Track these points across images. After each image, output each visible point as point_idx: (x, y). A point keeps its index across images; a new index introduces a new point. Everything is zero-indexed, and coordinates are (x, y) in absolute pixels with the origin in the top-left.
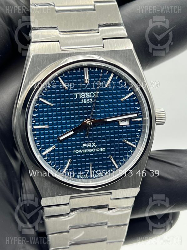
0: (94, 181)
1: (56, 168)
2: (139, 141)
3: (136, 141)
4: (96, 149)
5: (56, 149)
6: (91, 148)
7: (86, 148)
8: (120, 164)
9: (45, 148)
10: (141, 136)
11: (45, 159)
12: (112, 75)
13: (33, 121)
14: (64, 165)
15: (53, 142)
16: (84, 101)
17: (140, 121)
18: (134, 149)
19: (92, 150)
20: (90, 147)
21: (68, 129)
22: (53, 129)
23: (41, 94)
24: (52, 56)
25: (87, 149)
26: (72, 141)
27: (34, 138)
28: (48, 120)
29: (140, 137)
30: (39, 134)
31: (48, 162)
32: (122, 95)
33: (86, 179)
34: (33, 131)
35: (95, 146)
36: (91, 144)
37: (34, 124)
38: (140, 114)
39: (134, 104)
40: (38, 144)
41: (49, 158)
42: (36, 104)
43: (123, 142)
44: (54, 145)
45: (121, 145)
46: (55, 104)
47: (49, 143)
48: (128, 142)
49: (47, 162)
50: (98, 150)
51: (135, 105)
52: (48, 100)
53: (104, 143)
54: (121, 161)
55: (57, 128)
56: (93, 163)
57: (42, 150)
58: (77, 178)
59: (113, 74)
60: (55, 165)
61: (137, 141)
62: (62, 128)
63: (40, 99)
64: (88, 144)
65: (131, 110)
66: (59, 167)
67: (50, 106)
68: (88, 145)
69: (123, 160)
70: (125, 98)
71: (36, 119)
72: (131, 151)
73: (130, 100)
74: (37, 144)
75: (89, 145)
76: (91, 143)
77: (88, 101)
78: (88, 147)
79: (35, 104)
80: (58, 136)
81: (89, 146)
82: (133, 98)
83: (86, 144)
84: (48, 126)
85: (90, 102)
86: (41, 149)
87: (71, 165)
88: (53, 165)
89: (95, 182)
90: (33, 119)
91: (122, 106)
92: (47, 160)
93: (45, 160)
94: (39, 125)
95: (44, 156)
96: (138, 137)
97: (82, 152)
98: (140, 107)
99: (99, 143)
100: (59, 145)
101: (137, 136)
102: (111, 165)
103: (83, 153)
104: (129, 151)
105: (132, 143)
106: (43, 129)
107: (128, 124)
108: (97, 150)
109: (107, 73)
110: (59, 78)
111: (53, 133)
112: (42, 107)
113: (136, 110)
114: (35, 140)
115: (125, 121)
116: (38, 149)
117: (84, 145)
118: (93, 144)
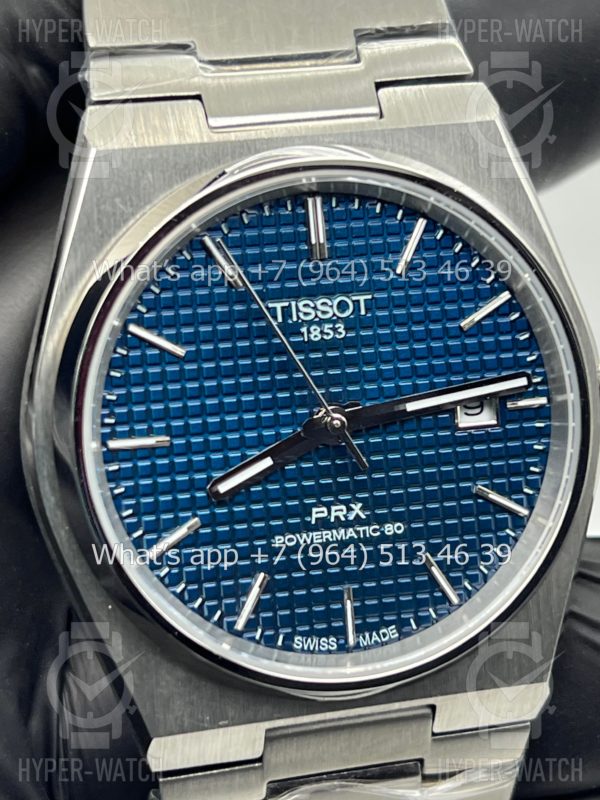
0: (362, 659)
1: (206, 613)
2: (538, 490)
3: (526, 490)
4: (367, 528)
5: (202, 531)
6: (347, 524)
7: (324, 524)
8: (465, 588)
9: (159, 529)
10: (549, 471)
11: (158, 576)
12: (421, 224)
13: (107, 421)
14: (238, 598)
15: (193, 505)
16: (309, 332)
17: (542, 407)
18: (519, 523)
19: (351, 533)
20: (343, 519)
21: (250, 447)
22: (188, 449)
23: (134, 310)
24: (175, 155)
25: (330, 529)
26: (266, 497)
27: (112, 489)
28: (166, 415)
29: (542, 473)
30: (133, 474)
31: (173, 589)
32: (464, 306)
33: (329, 652)
34: (107, 461)
35: (363, 517)
36: (343, 507)
37: (108, 430)
38: (538, 380)
39: (515, 340)
40: (130, 512)
41: (175, 571)
42: (115, 352)
43: (477, 496)
44: (195, 515)
45: (466, 511)
46: (193, 349)
47: (174, 506)
48: (494, 496)
49: (167, 586)
50: (375, 531)
51: (516, 346)
52: (165, 332)
53: (397, 500)
54: (468, 573)
55: (206, 447)
56: (356, 586)
57: (148, 537)
58: (291, 649)
59: (425, 222)
60: (200, 600)
61: (531, 492)
62: (225, 445)
63: (133, 328)
64: (333, 508)
65: (500, 365)
66: (218, 607)
67: (175, 359)
68: (333, 514)
69: (477, 572)
70: (477, 316)
71: (118, 410)
72: (508, 531)
73: (496, 323)
74: (125, 514)
75: (338, 511)
76: (346, 503)
77: (328, 334)
78: (332, 520)
79: (112, 348)
80: (209, 478)
81: (337, 518)
82: (507, 315)
83: (324, 509)
84: (168, 438)
85: (337, 336)
86: (140, 532)
87: (268, 596)
88: (193, 599)
89: (366, 662)
90: (106, 412)
91: (465, 350)
92: (167, 580)
93: (162, 579)
94: (131, 434)
95: (156, 563)
96: (534, 473)
98: (537, 353)
99: (379, 502)
100: (213, 514)
101: (532, 469)
102: (431, 593)
103: (314, 547)
104: (500, 534)
105: (511, 499)
106: (150, 452)
107: (494, 422)
108: (370, 531)
109: (399, 217)
110: (207, 240)
111: (190, 467)
112: (143, 362)
113: (522, 363)
114: (116, 498)
115: (478, 410)
116: (129, 534)
117: (318, 513)
118: (352, 510)
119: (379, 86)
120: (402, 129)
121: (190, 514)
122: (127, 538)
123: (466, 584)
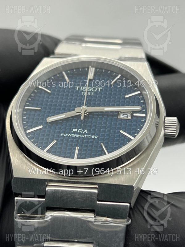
19: (83, 136)
25: (77, 134)
35: (87, 133)
36: (82, 130)
77: (89, 94)
83: (77, 130)
97: (70, 136)
118: (84, 131)
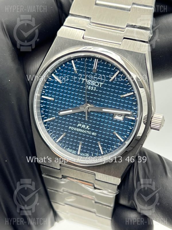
1: (52, 137)
2: (128, 137)
3: (125, 136)
4: (88, 132)
5: (56, 120)
6: (85, 129)
7: (79, 127)
9: (47, 116)
10: (131, 134)
11: (45, 126)
12: (118, 72)
13: (43, 92)
14: (59, 136)
15: (55, 114)
17: (134, 120)
18: (121, 143)
19: (85, 131)
20: (84, 128)
21: (70, 107)
22: (57, 103)
23: (54, 71)
24: (73, 41)
26: (70, 118)
30: (46, 104)
31: (47, 129)
32: (123, 92)
34: (41, 100)
35: (88, 129)
36: (85, 126)
37: (43, 93)
38: (135, 114)
39: (132, 103)
40: (43, 111)
41: (48, 126)
43: (113, 134)
45: (111, 136)
46: (64, 83)
47: (52, 113)
48: (117, 135)
53: (97, 128)
55: (61, 104)
56: (83, 143)
57: (45, 117)
58: (66, 150)
60: (51, 134)
62: (65, 104)
64: (83, 125)
65: (127, 108)
66: (54, 136)
67: (59, 84)
68: (82, 126)
69: (109, 149)
70: (125, 96)
71: (46, 90)
73: (129, 98)
74: (42, 111)
75: (84, 126)
80: (60, 110)
81: (83, 127)
82: (132, 97)
83: (81, 125)
84: (54, 99)
85: (94, 90)
86: (44, 116)
87: (65, 138)
91: (121, 102)
93: (45, 127)
94: (47, 96)
95: (45, 123)
98: (136, 108)
99: (93, 127)
100: (59, 118)
101: (128, 132)
102: (98, 150)
103: (76, 131)
104: (117, 143)
105: (121, 137)
106: (50, 101)
108: (89, 132)
109: (114, 69)
110: (73, 61)
111: (57, 106)
112: (54, 82)
113: (132, 109)
114: (41, 108)
115: (121, 116)
116: (42, 115)
117: (79, 125)
118: (87, 127)
119: (124, 38)
120: (122, 50)
121: (54, 116)
122: (41, 116)
123: (106, 151)
